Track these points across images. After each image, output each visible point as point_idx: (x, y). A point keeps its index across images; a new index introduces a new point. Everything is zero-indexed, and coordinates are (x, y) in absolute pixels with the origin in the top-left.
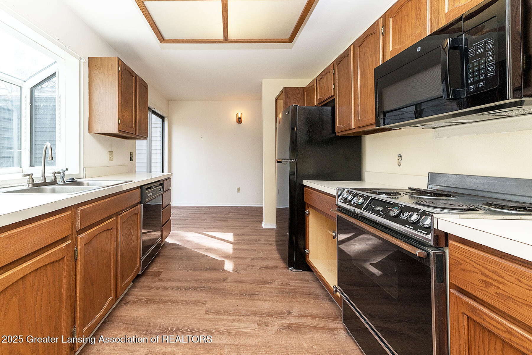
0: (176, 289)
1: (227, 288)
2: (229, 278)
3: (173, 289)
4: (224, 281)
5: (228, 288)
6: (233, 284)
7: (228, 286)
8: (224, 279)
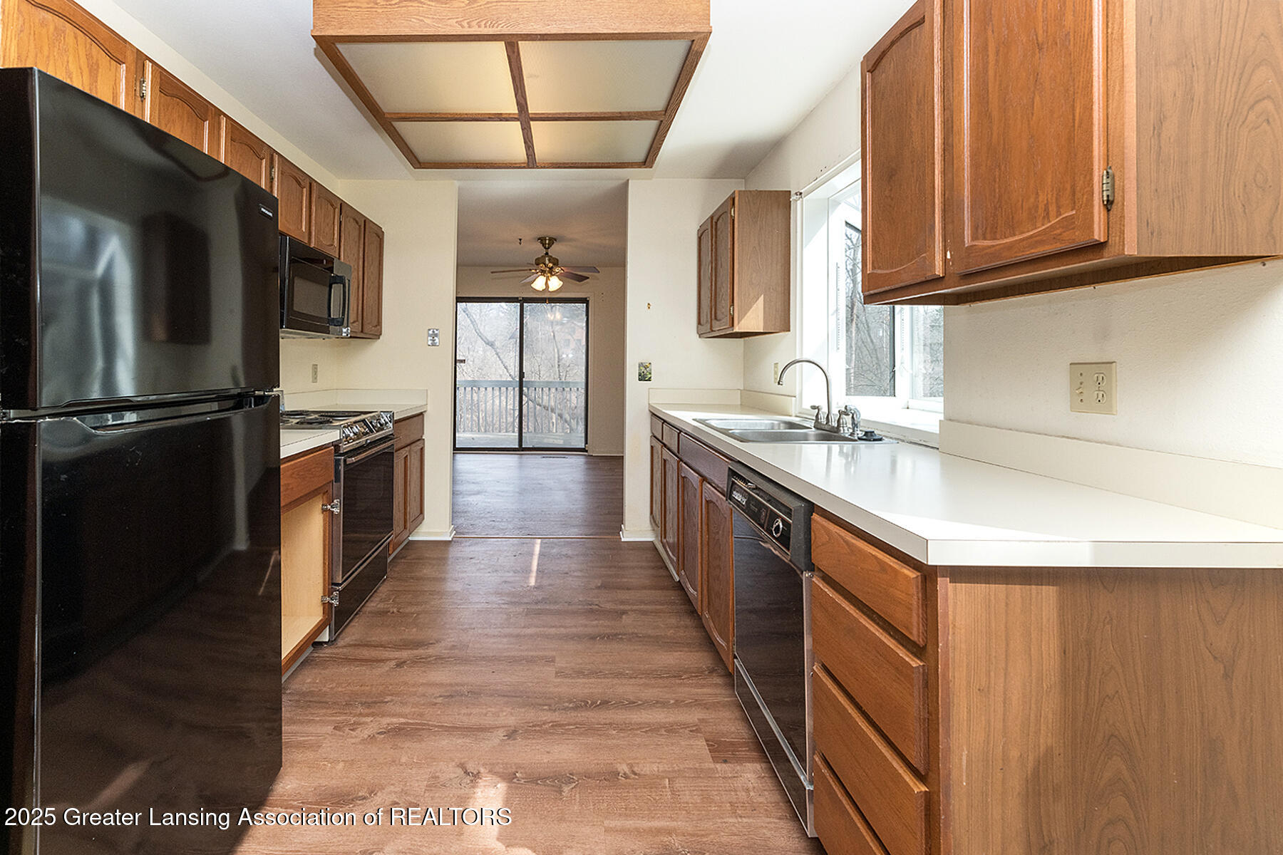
0: (635, 703)
1: (509, 710)
2: (497, 741)
3: (640, 702)
4: (515, 731)
5: (505, 709)
6: (489, 721)
7: (505, 714)
8: (514, 739)
